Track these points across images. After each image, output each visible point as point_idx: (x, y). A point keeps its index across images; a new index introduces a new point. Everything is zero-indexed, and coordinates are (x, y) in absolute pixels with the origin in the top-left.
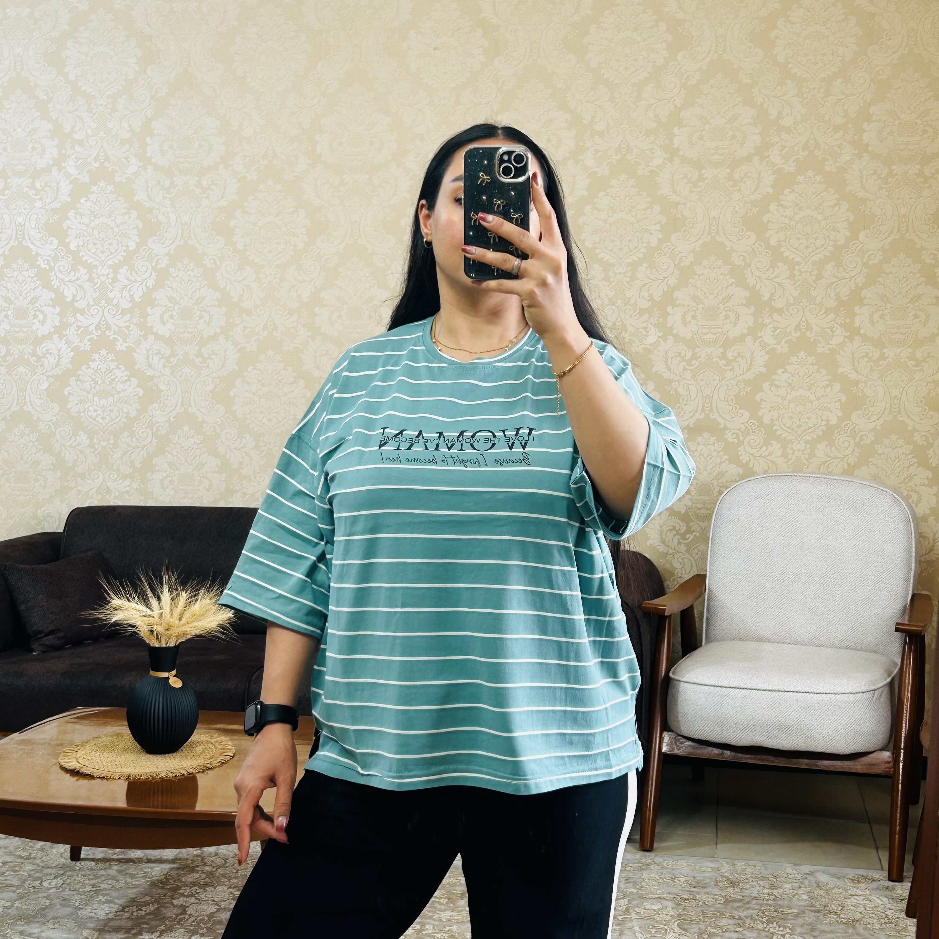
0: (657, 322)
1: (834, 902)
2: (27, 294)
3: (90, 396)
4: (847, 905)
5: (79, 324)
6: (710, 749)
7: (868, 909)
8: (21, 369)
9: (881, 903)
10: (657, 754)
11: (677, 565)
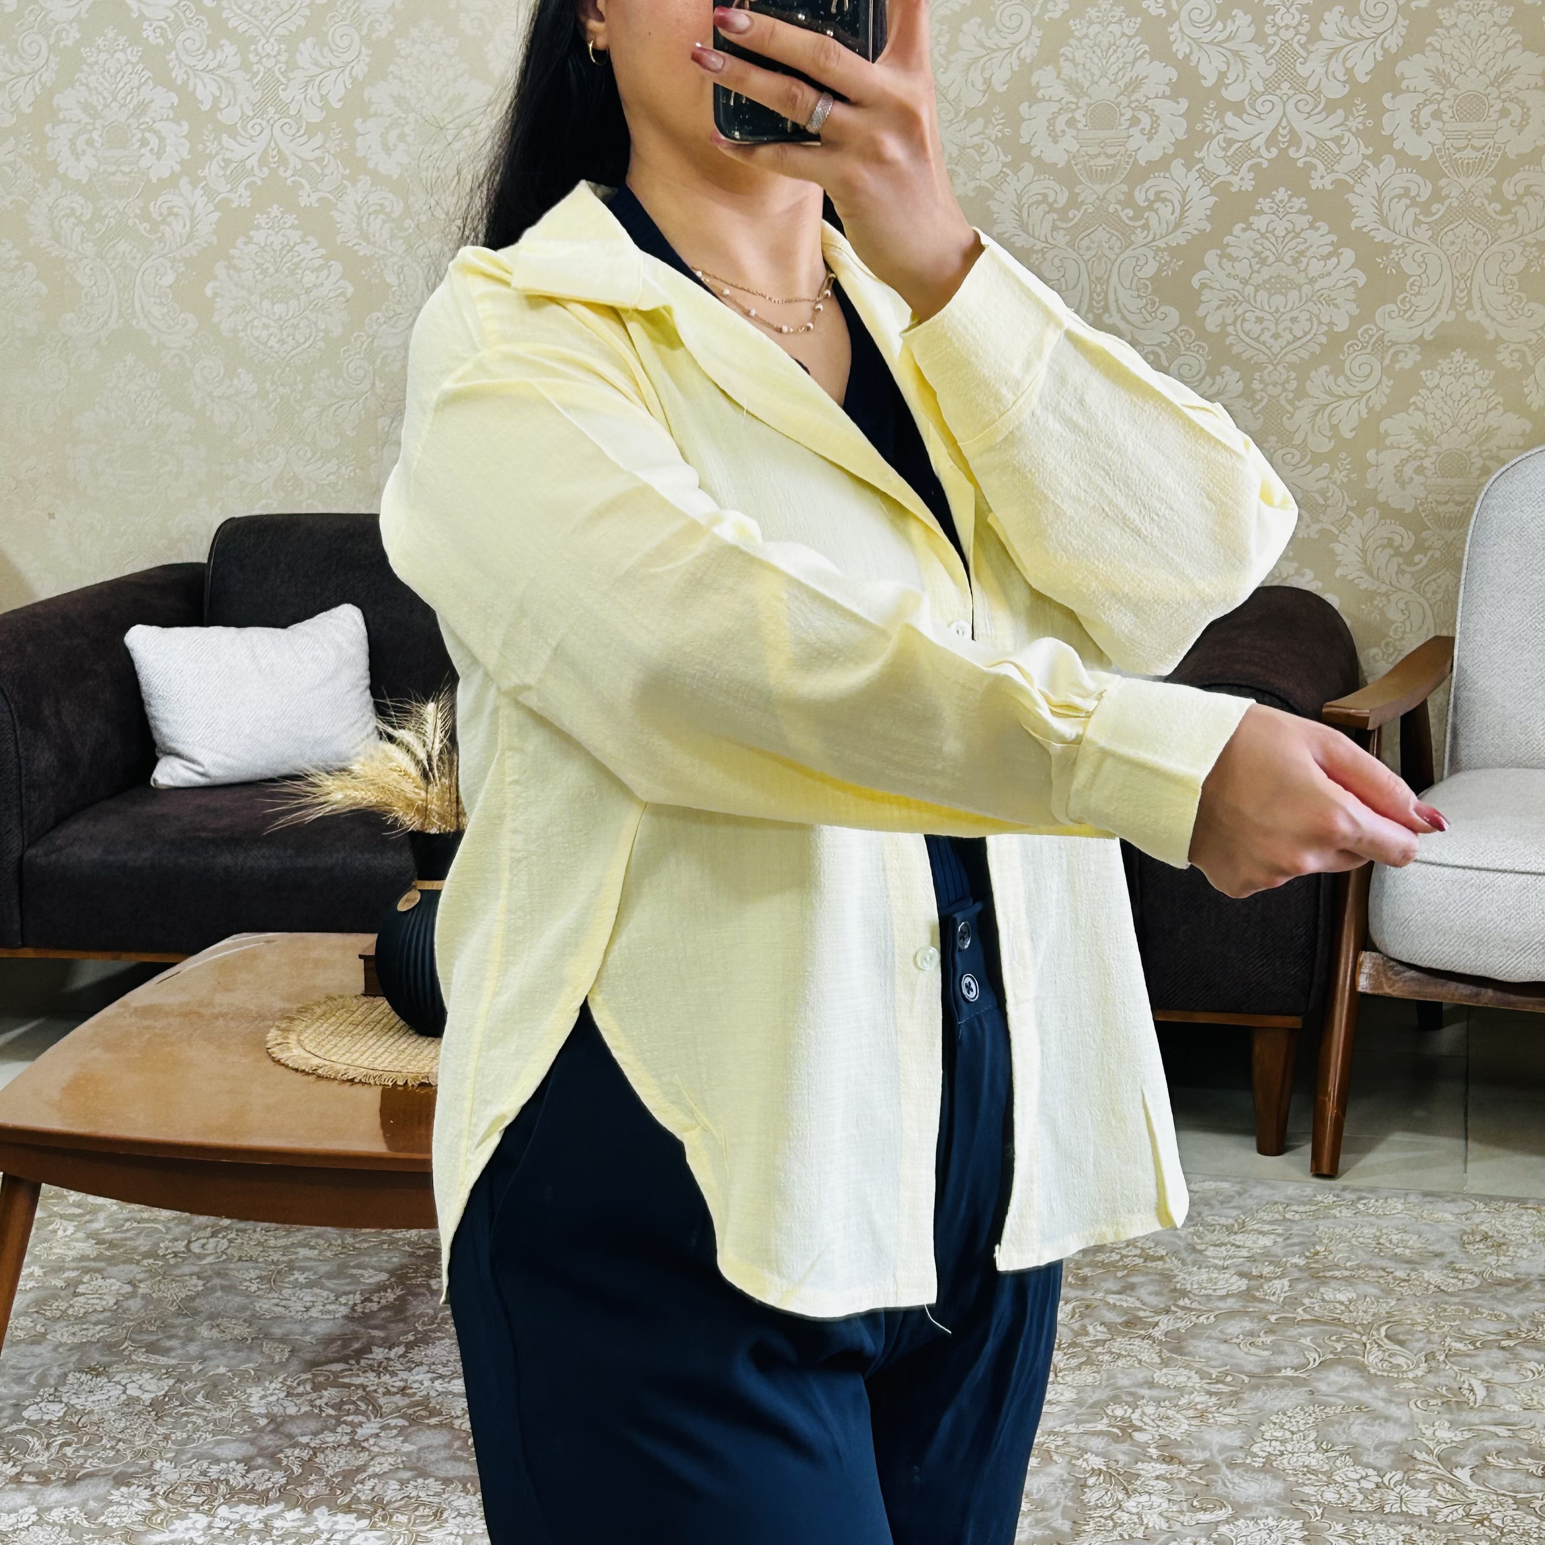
0: (1361, 127)
2: (125, 98)
3: (254, 298)
5: (228, 155)
6: (1453, 985)
8: (123, 247)
10: (1347, 994)
11: (1393, 614)
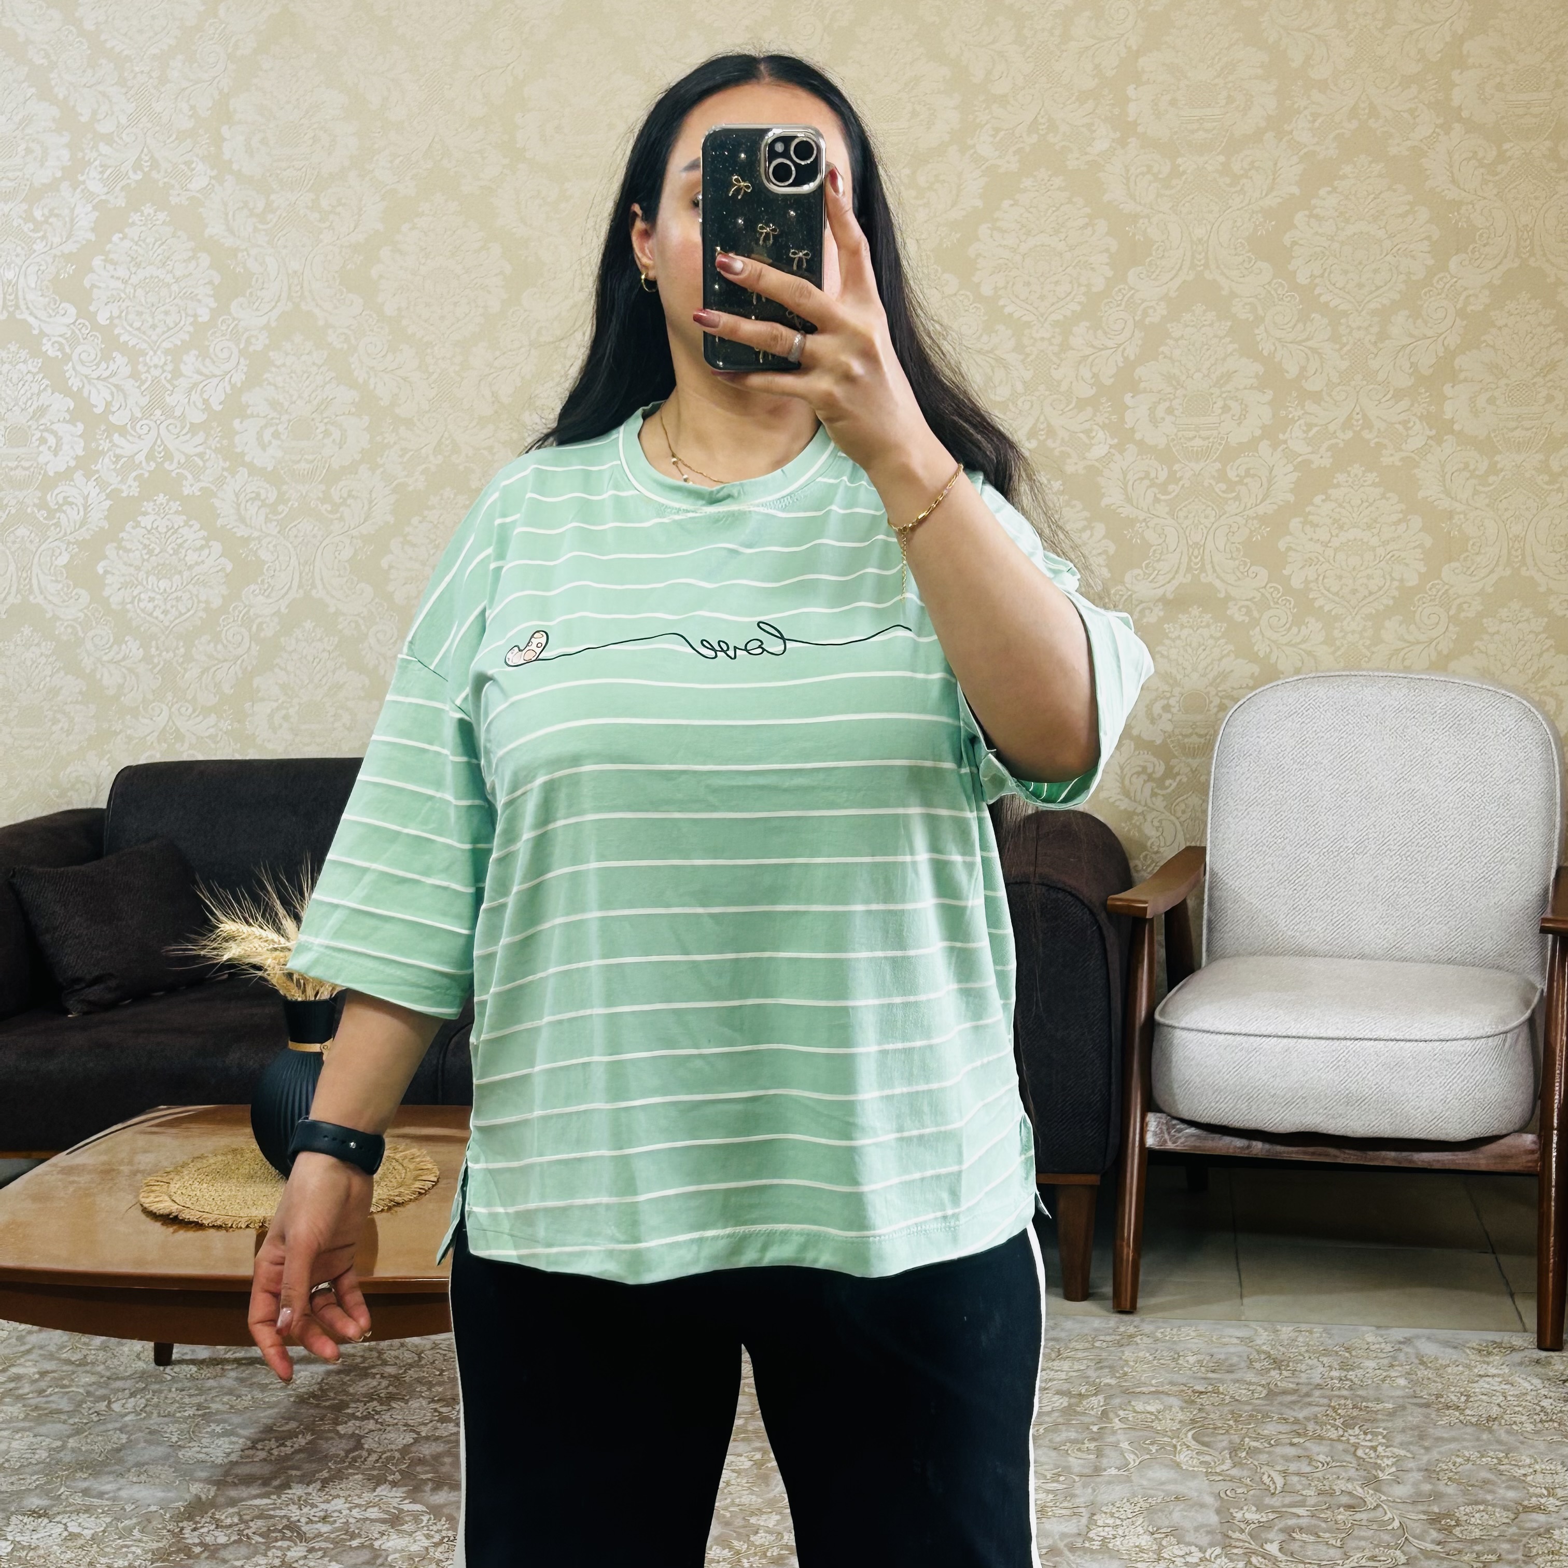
0: (1107, 421)
1: (1453, 1389)
2: (26, 403)
3: (142, 575)
4: (1474, 1393)
5: (118, 451)
6: (1227, 1140)
7: (1509, 1398)
8: (22, 531)
9: (1530, 1388)
10: (1137, 1150)
11: (1150, 831)
